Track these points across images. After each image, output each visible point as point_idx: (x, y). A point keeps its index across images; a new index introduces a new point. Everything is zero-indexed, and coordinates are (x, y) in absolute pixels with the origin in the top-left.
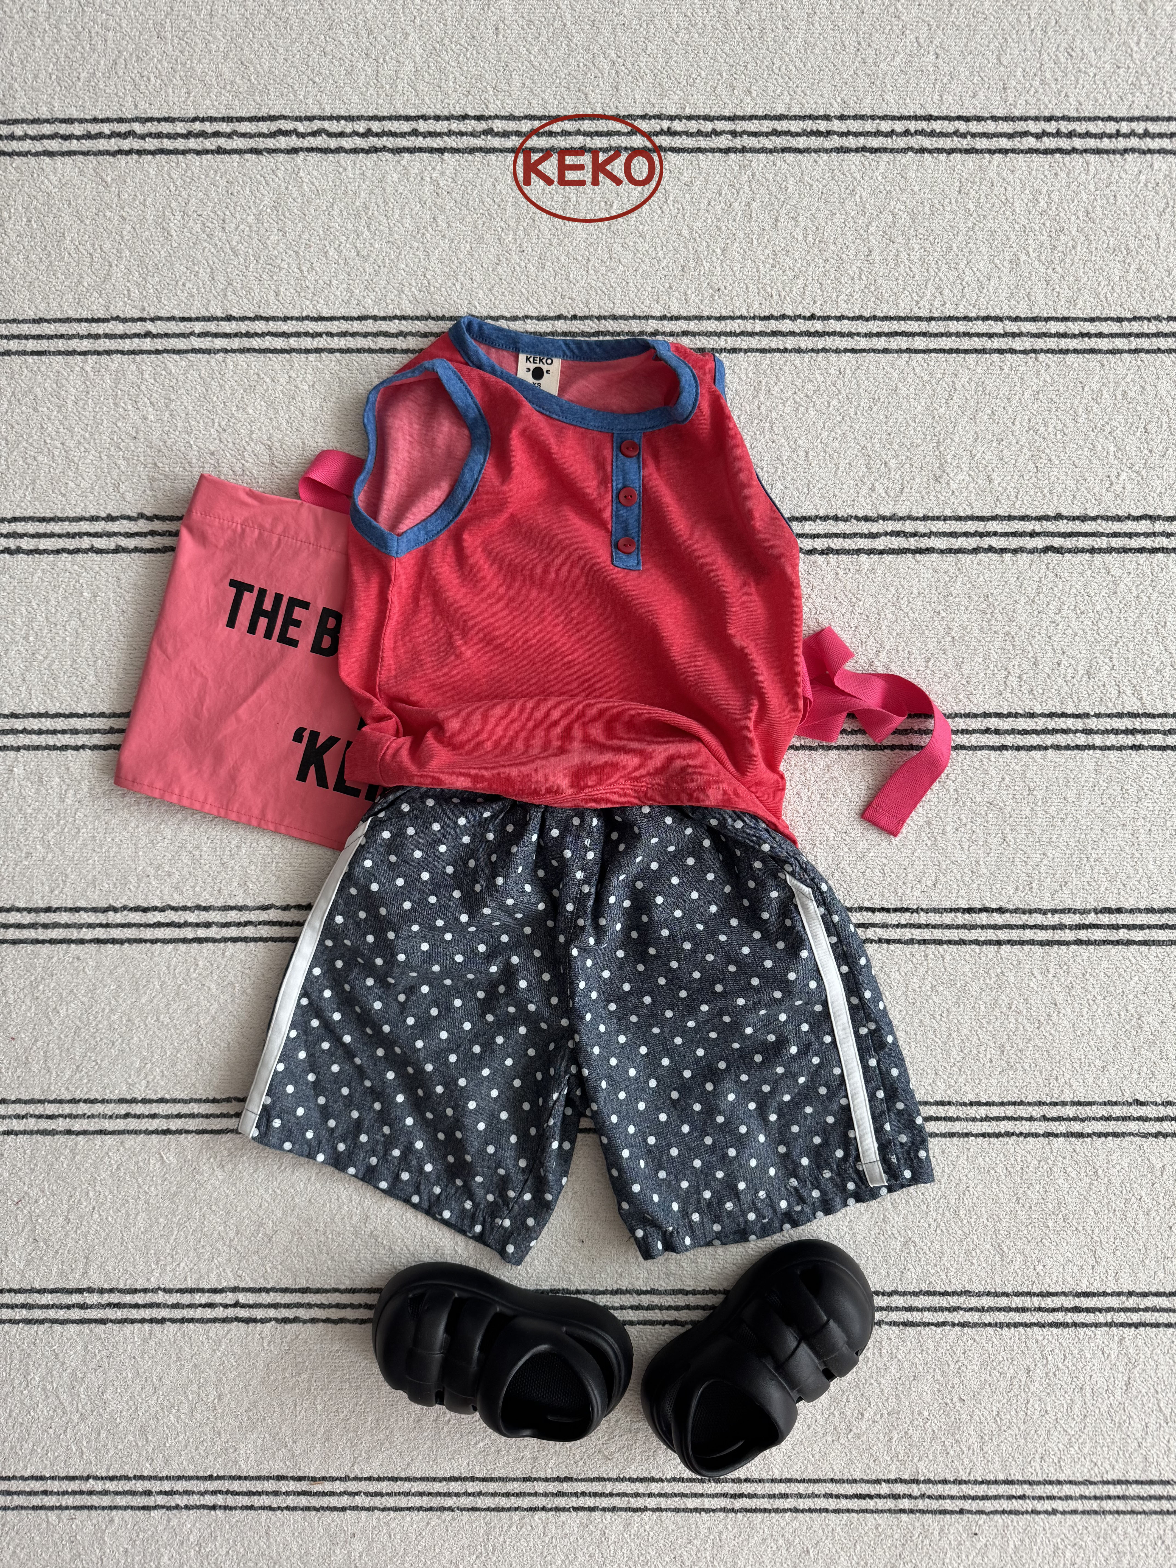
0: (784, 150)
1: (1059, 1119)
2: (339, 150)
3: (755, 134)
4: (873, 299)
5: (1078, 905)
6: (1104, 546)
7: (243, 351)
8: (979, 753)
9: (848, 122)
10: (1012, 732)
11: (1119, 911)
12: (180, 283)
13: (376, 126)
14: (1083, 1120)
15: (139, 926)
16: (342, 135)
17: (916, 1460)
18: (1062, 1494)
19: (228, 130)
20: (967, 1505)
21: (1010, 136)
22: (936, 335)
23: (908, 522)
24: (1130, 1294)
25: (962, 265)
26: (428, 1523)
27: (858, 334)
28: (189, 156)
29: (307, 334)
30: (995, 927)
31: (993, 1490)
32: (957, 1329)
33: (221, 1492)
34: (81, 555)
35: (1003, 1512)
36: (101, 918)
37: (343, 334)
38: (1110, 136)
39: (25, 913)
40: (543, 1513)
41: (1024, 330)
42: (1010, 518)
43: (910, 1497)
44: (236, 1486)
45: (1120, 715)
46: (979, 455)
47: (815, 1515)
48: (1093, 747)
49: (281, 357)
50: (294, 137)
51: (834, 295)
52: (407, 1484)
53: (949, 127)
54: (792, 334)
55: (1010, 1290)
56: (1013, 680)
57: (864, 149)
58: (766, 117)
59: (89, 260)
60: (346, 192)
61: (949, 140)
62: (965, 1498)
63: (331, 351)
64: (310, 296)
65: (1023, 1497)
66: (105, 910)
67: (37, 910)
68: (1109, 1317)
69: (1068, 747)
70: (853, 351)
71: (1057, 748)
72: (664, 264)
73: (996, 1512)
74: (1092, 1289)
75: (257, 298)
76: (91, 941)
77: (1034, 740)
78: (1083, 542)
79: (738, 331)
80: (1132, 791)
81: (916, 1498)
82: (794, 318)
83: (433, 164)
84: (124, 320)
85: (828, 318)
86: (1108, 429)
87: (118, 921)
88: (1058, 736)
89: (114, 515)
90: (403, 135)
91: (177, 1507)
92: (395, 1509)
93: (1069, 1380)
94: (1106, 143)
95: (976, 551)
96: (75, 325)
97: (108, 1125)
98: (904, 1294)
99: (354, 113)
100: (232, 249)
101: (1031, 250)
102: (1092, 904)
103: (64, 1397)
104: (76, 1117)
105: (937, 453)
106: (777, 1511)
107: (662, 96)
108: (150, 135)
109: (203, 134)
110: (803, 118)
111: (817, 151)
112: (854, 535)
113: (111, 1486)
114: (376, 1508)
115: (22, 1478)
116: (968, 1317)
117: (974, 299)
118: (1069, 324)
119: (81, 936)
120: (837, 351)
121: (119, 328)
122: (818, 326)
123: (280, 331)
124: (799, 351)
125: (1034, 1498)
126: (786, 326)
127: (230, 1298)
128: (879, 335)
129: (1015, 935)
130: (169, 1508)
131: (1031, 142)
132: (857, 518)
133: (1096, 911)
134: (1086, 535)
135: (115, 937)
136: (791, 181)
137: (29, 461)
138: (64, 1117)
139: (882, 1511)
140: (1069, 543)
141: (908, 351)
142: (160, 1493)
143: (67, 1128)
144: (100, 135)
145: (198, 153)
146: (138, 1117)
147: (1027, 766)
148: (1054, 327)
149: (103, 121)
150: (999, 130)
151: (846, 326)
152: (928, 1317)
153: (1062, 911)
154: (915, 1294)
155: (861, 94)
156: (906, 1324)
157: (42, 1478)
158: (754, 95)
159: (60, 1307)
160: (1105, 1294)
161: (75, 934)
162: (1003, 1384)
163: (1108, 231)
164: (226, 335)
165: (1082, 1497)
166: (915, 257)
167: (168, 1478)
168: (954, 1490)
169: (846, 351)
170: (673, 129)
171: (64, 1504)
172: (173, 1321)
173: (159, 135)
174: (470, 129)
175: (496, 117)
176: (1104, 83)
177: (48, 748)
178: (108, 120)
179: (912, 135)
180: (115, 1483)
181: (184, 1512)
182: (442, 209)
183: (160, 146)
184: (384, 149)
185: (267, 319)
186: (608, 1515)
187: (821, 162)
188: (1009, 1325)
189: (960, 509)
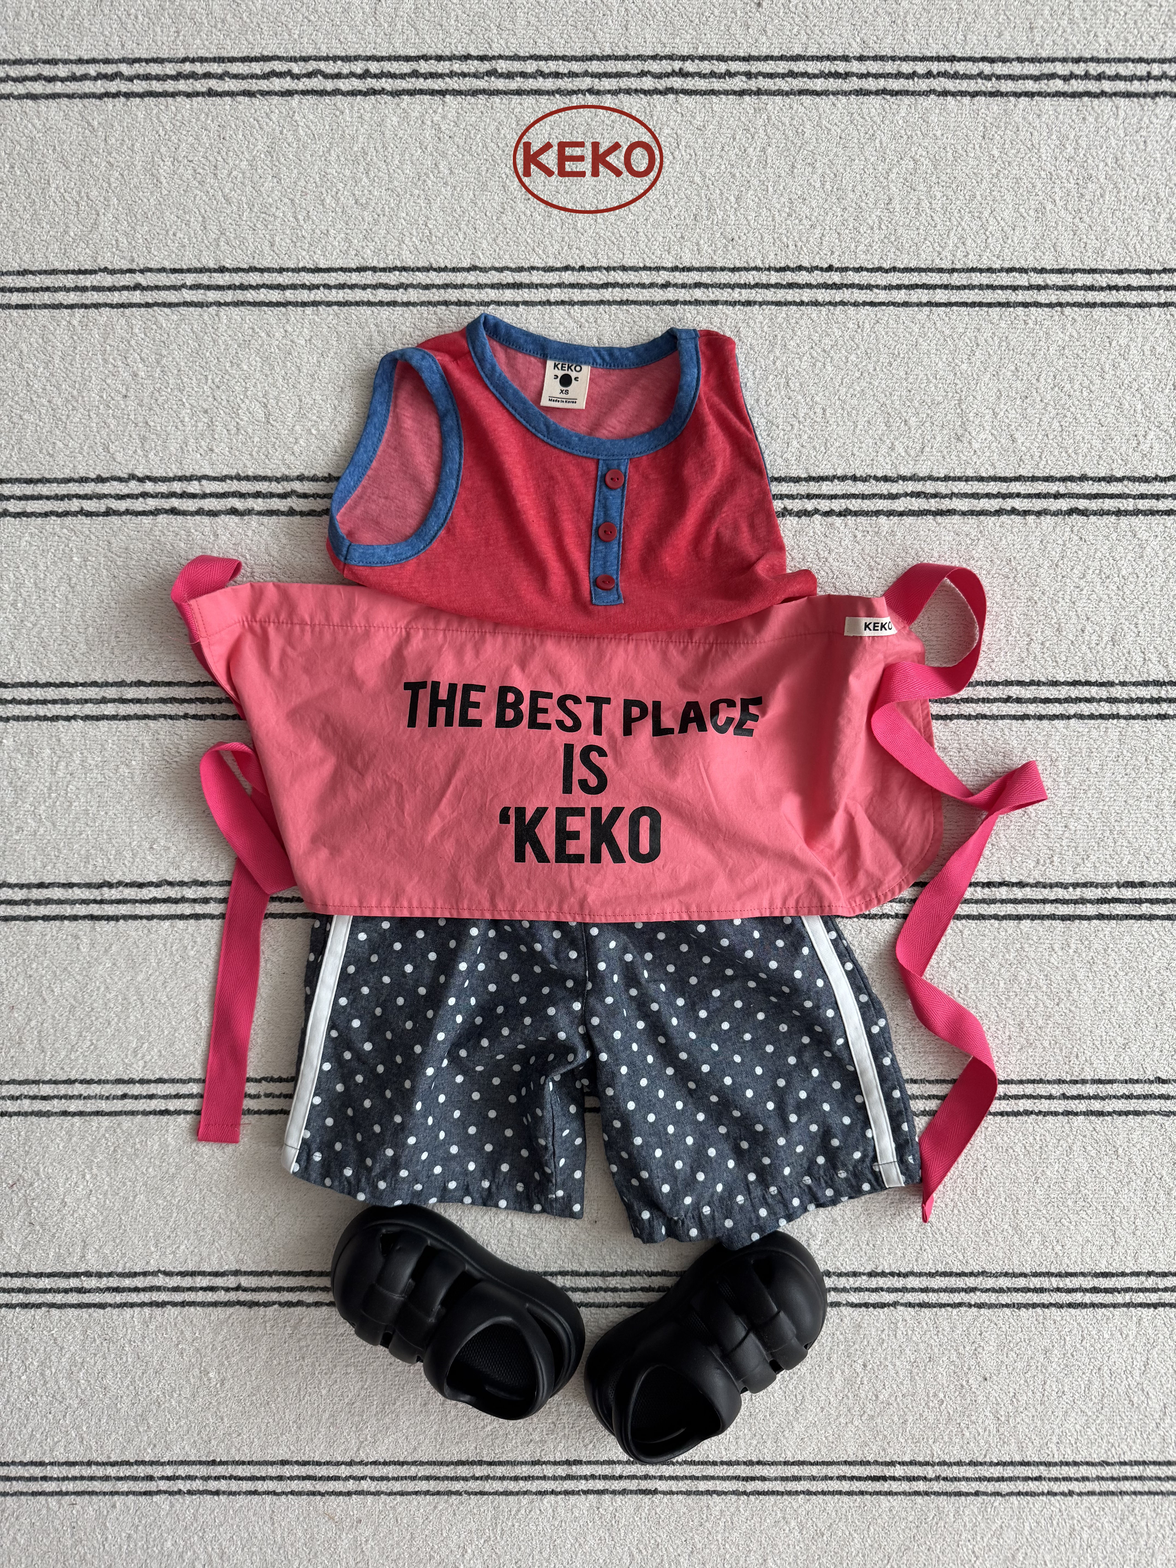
0: (801, 92)
1: (1079, 1097)
2: (336, 92)
3: (771, 76)
4: (893, 250)
5: (1100, 879)
6: (1131, 508)
7: (237, 304)
8: (1000, 722)
9: (867, 63)
10: (1034, 700)
11: (1142, 884)
12: (171, 233)
13: (374, 67)
14: (1103, 1098)
15: (134, 902)
16: (338, 76)
17: (931, 1442)
18: (1079, 1475)
19: (220, 71)
20: (983, 1487)
21: (1036, 78)
22: (958, 288)
23: (929, 482)
24: (1149, 1274)
25: (986, 214)
26: (435, 1507)
27: (877, 287)
28: (179, 99)
29: (303, 286)
30: (1015, 901)
31: (1009, 1472)
32: (974, 1310)
33: (224, 1478)
34: (70, 518)
35: (1019, 1494)
36: (95, 894)
37: (341, 286)
38: (1141, 79)
39: (16, 889)
40: (553, 1497)
41: (1050, 283)
42: (1034, 479)
43: (925, 1479)
44: (240, 1471)
45: (1146, 684)
46: (1002, 414)
47: (828, 1498)
48: (1117, 717)
49: (276, 310)
50: (288, 78)
51: (853, 245)
52: (413, 1468)
53: (973, 68)
54: (809, 286)
55: (1028, 1271)
56: (1036, 647)
57: (884, 92)
58: (782, 58)
59: (75, 208)
60: (343, 137)
61: (972, 82)
62: (980, 1479)
63: (329, 304)
64: (306, 247)
65: (1038, 1479)
66: (100, 886)
67: (29, 886)
68: (1128, 1297)
69: (1092, 717)
70: (872, 304)
71: (1081, 717)
72: (675, 213)
73: (1011, 1494)
74: (1111, 1269)
75: (252, 248)
76: (84, 917)
77: (1056, 709)
78: (1109, 504)
79: (752, 283)
80: (1157, 762)
81: (931, 1480)
82: (811, 270)
83: (435, 107)
84: (113, 272)
85: (845, 269)
86: (1135, 385)
87: (113, 898)
88: (1082, 704)
89: (104, 476)
90: (403, 76)
91: (179, 1492)
92: (402, 1494)
93: (1087, 1360)
94: (1136, 86)
95: (998, 513)
96: (62, 277)
97: (104, 1106)
98: (920, 1275)
99: (351, 52)
100: (224, 196)
101: (1057, 199)
102: (1114, 878)
103: (62, 1382)
104: (72, 1097)
105: (959, 411)
106: (789, 1493)
107: (673, 35)
108: (138, 77)
109: (193, 76)
110: (820, 59)
111: (835, 93)
112: (873, 496)
113: (111, 1471)
114: (382, 1493)
115: (22, 1464)
116: (984, 1298)
117: (998, 250)
118: (1097, 276)
119: (74, 912)
120: (856, 304)
121: (108, 280)
122: (836, 278)
123: (275, 283)
124: (816, 303)
125: (1050, 1479)
126: (803, 277)
127: (231, 1282)
128: (899, 287)
129: (1034, 909)
130: (171, 1493)
131: (1058, 85)
132: (876, 479)
133: (1119, 885)
134: (1112, 496)
135: (110, 913)
136: (808, 125)
137: (15, 420)
138: (60, 1097)
139: (896, 1494)
140: (1094, 505)
141: (929, 304)
142: (162, 1478)
143: (63, 1109)
144: (85, 77)
145: (188, 95)
146: (136, 1097)
147: (1049, 735)
148: (1081, 279)
149: (88, 62)
150: (1025, 72)
151: (864, 278)
152: (944, 1298)
153: (1085, 885)
154: (931, 1275)
155: (880, 34)
156: (922, 1305)
157: (42, 1464)
158: (770, 33)
159: (58, 1291)
160: (1123, 1274)
161: (68, 910)
162: (1020, 1365)
163: (1138, 179)
164: (219, 288)
165: (1100, 1478)
166: (937, 205)
167: (170, 1463)
168: (970, 1472)
169: (865, 304)
170: (685, 70)
171: (64, 1489)
172: (174, 1304)
173: (147, 77)
174: (473, 70)
175: (500, 57)
176: (1135, 23)
177: (38, 718)
178: (93, 61)
179: (934, 77)
180: (116, 1468)
181: (187, 1497)
182: (444, 155)
183: (149, 88)
184: (382, 92)
185: (262, 271)
186: (619, 1498)
187: (839, 105)
188: (1026, 1306)
189: (983, 469)
